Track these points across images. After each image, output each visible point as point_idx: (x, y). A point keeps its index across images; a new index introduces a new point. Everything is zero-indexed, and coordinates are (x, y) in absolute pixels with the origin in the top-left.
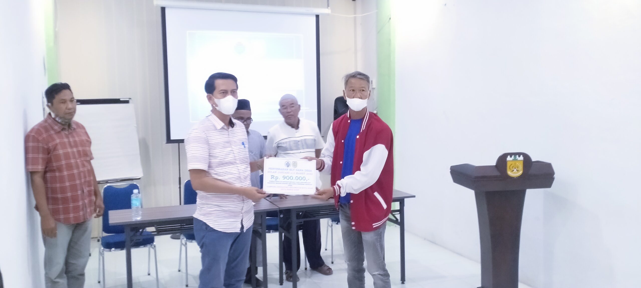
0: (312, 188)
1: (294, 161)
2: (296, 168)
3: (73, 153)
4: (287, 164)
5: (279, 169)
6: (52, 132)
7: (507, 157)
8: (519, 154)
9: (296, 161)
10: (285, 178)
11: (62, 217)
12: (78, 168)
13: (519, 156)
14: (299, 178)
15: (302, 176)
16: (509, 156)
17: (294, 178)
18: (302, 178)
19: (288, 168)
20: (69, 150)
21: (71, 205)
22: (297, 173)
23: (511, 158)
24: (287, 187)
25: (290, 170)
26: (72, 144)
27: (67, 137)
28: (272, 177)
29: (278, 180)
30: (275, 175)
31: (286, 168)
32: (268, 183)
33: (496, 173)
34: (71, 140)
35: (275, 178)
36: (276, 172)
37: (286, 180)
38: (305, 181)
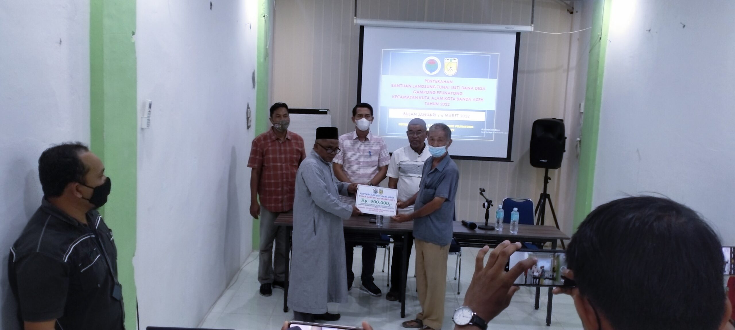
0: (393, 212)
1: (380, 189)
2: (381, 195)
3: (281, 158)
4: (374, 191)
5: (368, 194)
6: (269, 141)
9: (382, 189)
10: (372, 201)
11: (267, 205)
12: (282, 169)
14: (383, 203)
15: (386, 201)
17: (380, 202)
18: (386, 203)
19: (375, 194)
20: (278, 156)
21: (274, 197)
22: (382, 199)
24: (374, 209)
25: (377, 196)
26: (283, 151)
27: (280, 146)
28: (363, 200)
29: (367, 203)
30: (365, 199)
31: (373, 194)
32: (359, 204)
34: (282, 148)
35: (364, 201)
36: (366, 197)
37: (373, 203)
38: (388, 205)
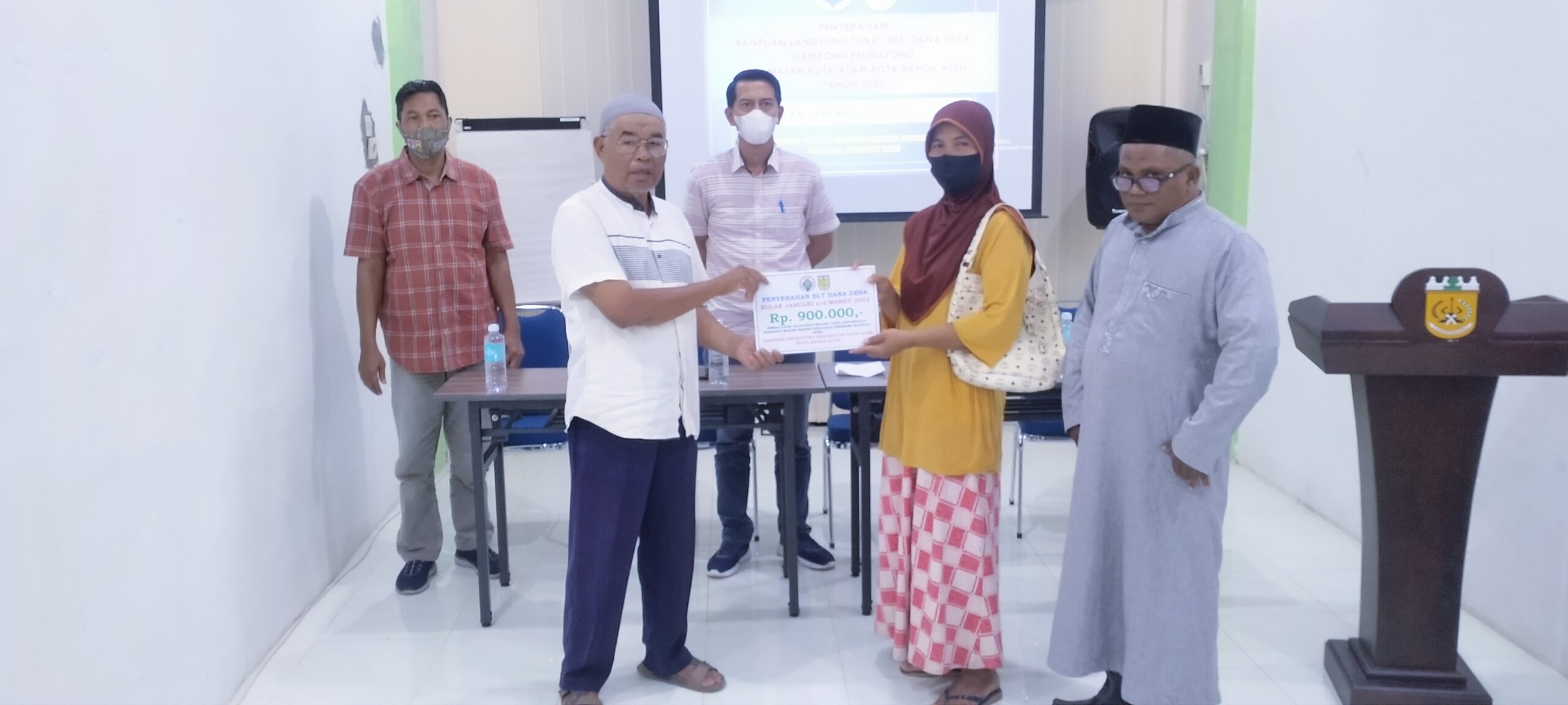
2: (828, 291)
4: (804, 284)
5: (788, 298)
6: (398, 183)
7: (1427, 280)
8: (1467, 274)
9: (825, 274)
10: (802, 315)
11: (402, 357)
13: (1466, 280)
14: (837, 313)
15: (845, 306)
16: (1433, 279)
17: (826, 314)
18: (845, 313)
19: (807, 293)
20: (421, 224)
21: (416, 335)
22: (831, 302)
23: (1439, 284)
24: (810, 337)
25: (814, 296)
27: (427, 196)
28: (773, 318)
29: (787, 323)
30: (781, 312)
31: (805, 293)
32: (764, 332)
33: (1393, 325)
34: (434, 202)
35: (779, 319)
36: (783, 306)
37: (805, 321)
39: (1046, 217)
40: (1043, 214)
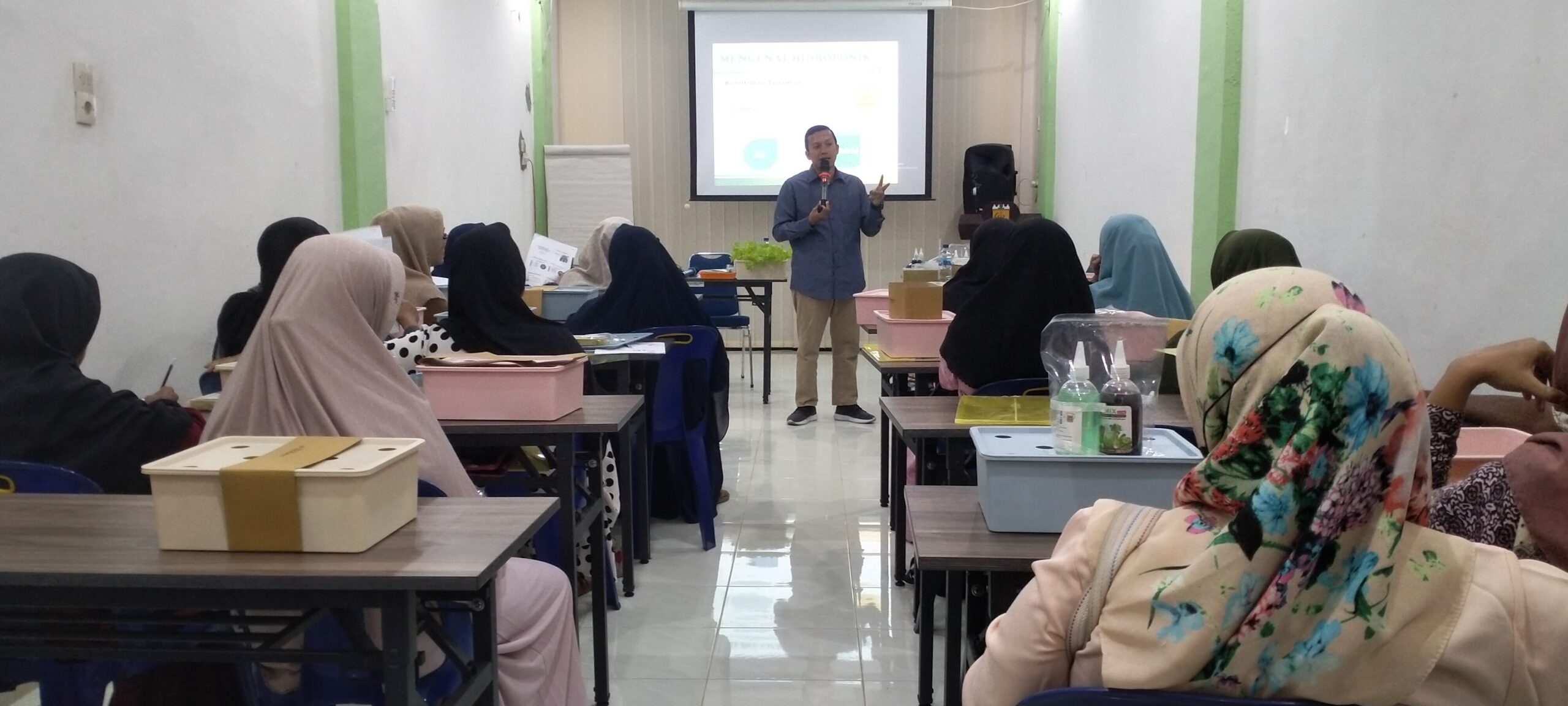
39: (934, 200)
40: (933, 198)
